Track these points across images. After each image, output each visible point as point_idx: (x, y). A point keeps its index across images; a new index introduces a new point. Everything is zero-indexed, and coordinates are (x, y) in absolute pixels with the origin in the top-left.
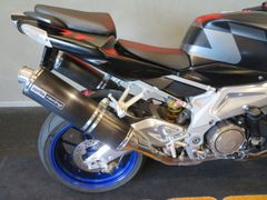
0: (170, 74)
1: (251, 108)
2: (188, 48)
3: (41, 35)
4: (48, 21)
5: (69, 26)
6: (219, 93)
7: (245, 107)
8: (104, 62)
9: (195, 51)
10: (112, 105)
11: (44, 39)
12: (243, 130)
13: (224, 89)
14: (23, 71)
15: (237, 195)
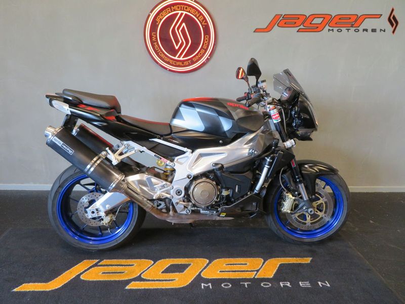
0: (155, 138)
2: (172, 121)
3: (64, 107)
4: (71, 98)
5: (84, 102)
8: (105, 124)
10: (109, 157)
11: (66, 109)
12: (214, 183)
14: (49, 128)
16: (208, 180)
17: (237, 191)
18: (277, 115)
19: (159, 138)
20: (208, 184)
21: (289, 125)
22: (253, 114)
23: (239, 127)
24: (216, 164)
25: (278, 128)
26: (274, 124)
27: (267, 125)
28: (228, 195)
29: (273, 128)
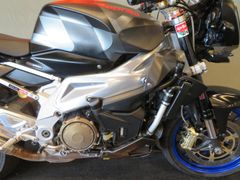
12: (91, 123)
16: (83, 120)
17: (122, 133)
18: (184, 26)
19: (14, 62)
20: (83, 125)
21: (199, 41)
22: (145, 24)
23: (125, 45)
24: (93, 99)
25: (184, 45)
26: (179, 39)
27: (168, 41)
28: (111, 139)
29: (176, 45)
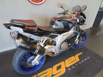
1: (68, 37)
2: (53, 26)
6: (61, 35)
7: (66, 37)
9: (54, 26)
13: (62, 34)
15: (67, 59)
17: (72, 43)
